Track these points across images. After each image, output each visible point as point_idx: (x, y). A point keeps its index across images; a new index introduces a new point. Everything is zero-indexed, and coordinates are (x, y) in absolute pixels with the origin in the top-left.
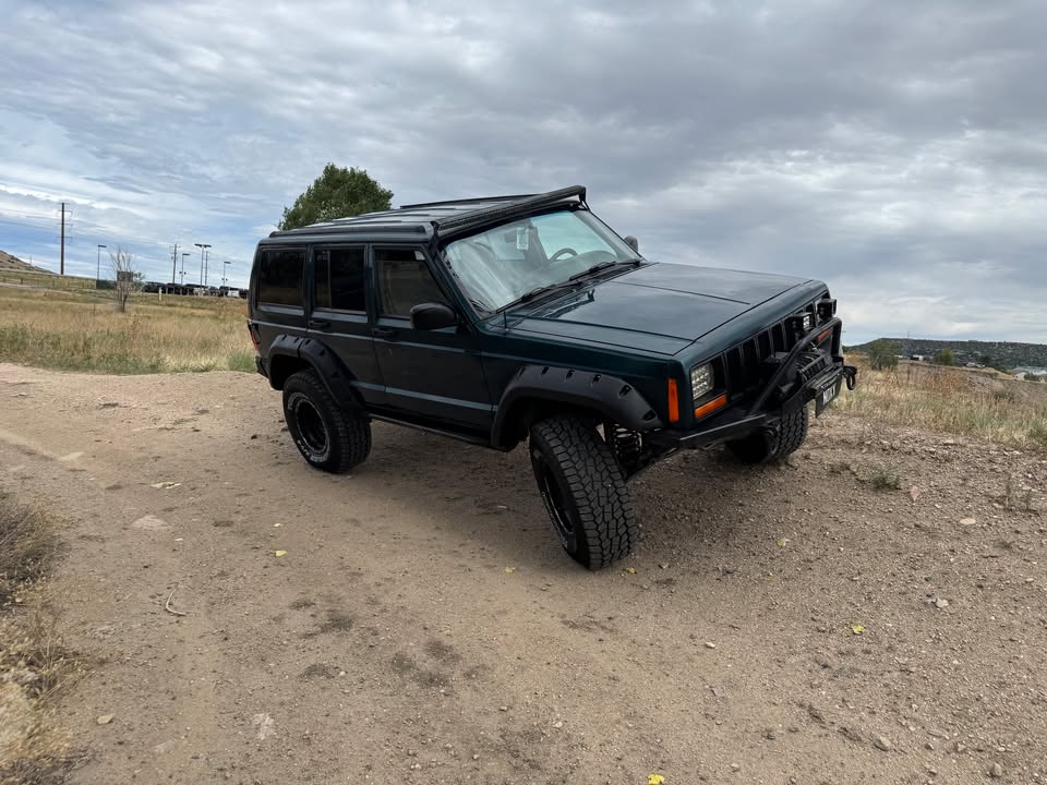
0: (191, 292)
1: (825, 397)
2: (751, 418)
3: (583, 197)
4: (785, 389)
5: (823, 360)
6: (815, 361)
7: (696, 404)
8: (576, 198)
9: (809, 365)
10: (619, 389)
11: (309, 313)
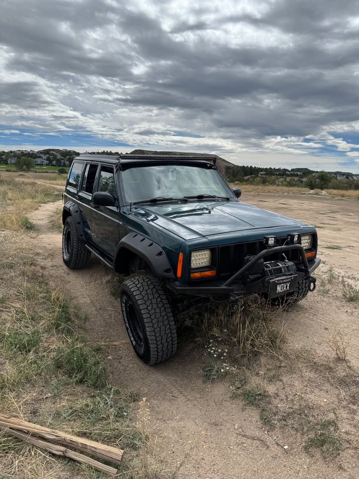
2: (223, 287)
7: (192, 271)
9: (274, 267)
10: (158, 252)
11: (78, 192)
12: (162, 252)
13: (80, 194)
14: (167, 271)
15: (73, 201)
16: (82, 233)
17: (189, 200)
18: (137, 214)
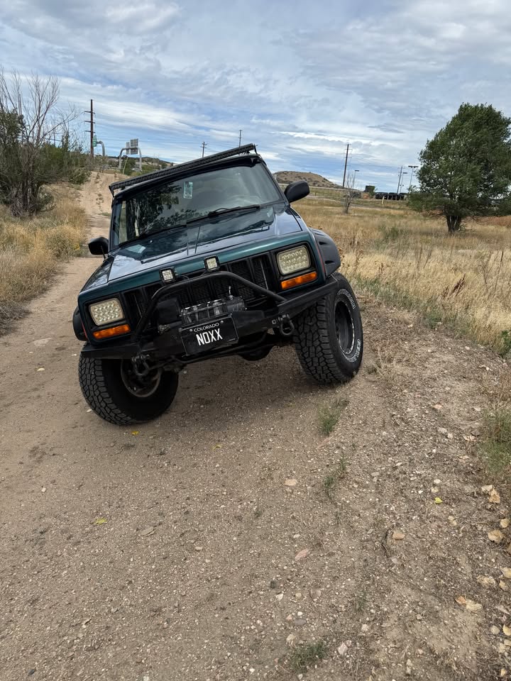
0: (402, 198)
7: (95, 328)
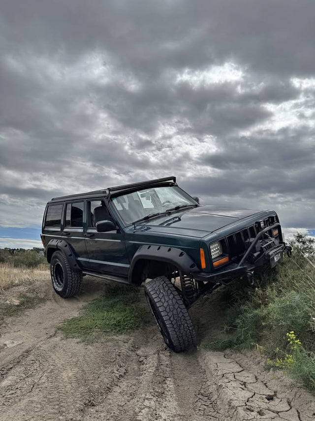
1: (275, 259)
2: (239, 268)
3: (175, 181)
4: (256, 255)
5: (273, 242)
6: (269, 243)
7: (214, 261)
8: (172, 181)
9: (266, 244)
10: (179, 254)
11: (62, 229)
12: (182, 253)
13: (65, 230)
14: (192, 266)
15: (56, 238)
16: (76, 263)
17: (172, 212)
18: (142, 231)
